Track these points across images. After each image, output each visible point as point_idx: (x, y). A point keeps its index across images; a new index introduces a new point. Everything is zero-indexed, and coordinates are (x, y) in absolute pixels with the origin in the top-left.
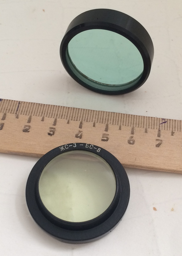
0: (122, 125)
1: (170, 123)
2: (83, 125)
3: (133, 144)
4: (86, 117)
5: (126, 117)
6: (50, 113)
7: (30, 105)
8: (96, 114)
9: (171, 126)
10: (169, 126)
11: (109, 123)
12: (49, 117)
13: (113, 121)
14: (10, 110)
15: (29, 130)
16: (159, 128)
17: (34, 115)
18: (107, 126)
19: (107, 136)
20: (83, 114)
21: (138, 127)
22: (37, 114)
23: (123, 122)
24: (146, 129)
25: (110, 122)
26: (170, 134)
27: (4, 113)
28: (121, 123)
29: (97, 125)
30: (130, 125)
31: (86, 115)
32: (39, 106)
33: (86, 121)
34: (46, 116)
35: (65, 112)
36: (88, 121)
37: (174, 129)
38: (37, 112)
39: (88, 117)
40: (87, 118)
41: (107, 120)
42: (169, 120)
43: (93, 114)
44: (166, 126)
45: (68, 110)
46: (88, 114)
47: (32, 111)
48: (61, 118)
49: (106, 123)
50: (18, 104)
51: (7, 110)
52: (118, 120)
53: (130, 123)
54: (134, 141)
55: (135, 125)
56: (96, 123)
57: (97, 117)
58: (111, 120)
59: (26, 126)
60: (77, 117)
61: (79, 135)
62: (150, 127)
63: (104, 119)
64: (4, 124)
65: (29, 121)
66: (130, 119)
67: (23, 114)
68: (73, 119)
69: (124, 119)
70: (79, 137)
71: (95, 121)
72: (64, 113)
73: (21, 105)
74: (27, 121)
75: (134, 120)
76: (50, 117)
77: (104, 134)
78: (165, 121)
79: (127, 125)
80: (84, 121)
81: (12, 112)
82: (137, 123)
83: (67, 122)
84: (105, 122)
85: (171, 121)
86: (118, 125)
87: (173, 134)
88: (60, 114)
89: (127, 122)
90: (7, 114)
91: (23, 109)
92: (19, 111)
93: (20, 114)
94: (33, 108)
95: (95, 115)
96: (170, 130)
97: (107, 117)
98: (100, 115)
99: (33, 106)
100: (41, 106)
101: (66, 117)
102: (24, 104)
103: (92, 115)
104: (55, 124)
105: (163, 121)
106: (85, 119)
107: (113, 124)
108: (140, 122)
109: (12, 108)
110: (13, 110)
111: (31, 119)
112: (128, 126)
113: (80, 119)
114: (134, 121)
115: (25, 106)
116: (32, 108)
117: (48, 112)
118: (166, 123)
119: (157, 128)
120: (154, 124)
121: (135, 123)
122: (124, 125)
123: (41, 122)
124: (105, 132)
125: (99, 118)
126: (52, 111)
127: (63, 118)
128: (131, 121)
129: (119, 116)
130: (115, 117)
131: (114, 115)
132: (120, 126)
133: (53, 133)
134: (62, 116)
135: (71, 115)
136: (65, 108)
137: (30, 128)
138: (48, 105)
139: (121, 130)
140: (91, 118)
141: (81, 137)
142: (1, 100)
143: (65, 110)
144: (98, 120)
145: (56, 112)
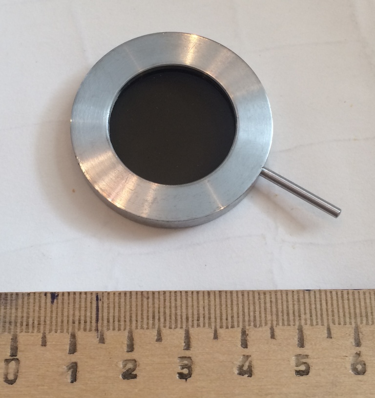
0: (331, 325)
2: (248, 338)
3: (363, 372)
4: (252, 314)
5: (338, 301)
6: (170, 316)
7: (122, 300)
8: (271, 301)
11: (303, 322)
12: (170, 328)
13: (311, 316)
14: (82, 322)
15: (134, 373)
17: (137, 328)
18: (301, 330)
19: (304, 361)
20: (243, 307)
21: (367, 324)
22: (142, 322)
23: (333, 316)
25: (306, 320)
27: (70, 334)
28: (328, 319)
29: (278, 331)
30: (348, 320)
31: (249, 309)
32: (142, 300)
33: (252, 324)
34: (165, 327)
35: (204, 308)
36: (258, 324)
38: (142, 318)
39: (255, 312)
40: (255, 317)
41: (297, 314)
43: (265, 303)
45: (209, 301)
46: (254, 303)
47: (131, 317)
49: (297, 323)
50: (94, 302)
51: (74, 323)
52: (321, 309)
53: (347, 315)
54: (365, 364)
55: (359, 320)
56: (274, 328)
57: (274, 309)
58: (305, 314)
59: (126, 360)
60: (232, 317)
61: (245, 368)
63: (291, 312)
64: (76, 364)
65: (131, 348)
66: (346, 302)
67: (111, 328)
68: (224, 324)
69: (332, 305)
70: (246, 374)
71: (272, 321)
72: (202, 312)
73: (103, 303)
74: (125, 348)
75: (354, 305)
76: (173, 326)
77: (298, 356)
79: (342, 323)
80: (249, 325)
81: (88, 327)
82: (364, 314)
83: (213, 334)
84: (294, 320)
86: (323, 325)
88: (193, 314)
89: (341, 314)
90: (76, 334)
91: (109, 313)
92: (103, 320)
93: (105, 329)
94: (131, 307)
95: (268, 305)
97: (296, 307)
98: (280, 301)
99: (131, 302)
100: (148, 298)
101: (207, 321)
102: (108, 299)
103: (263, 305)
104: (188, 346)
106: (249, 321)
107: (312, 325)
109: (85, 316)
110: (88, 320)
111: (133, 339)
112: (345, 324)
113: (238, 322)
114: (355, 309)
115: (111, 305)
116: (128, 307)
117: (165, 313)
121: (358, 314)
122: (337, 322)
123: (157, 344)
124: (299, 351)
125: (280, 310)
126: (173, 310)
127: (202, 324)
128: (349, 308)
129: (321, 298)
130: (313, 302)
131: (310, 297)
132: (329, 330)
133: (189, 372)
134: (198, 320)
135: (218, 312)
136: (201, 295)
137: (135, 366)
138: (162, 294)
139: (333, 340)
140: (263, 315)
141: (250, 373)
142: (54, 296)
143: (201, 303)
144: (277, 318)
145: (184, 310)
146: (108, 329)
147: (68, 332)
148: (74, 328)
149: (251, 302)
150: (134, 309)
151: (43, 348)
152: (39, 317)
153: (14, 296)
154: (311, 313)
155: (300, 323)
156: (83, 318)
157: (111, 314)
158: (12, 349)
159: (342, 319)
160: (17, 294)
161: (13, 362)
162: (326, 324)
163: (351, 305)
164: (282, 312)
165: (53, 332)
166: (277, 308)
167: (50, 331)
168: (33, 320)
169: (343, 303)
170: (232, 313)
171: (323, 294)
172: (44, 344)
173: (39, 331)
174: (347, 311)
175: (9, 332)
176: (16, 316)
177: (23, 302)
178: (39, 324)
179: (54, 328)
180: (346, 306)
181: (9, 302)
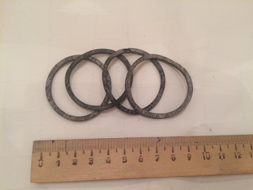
0: (133, 148)
1: (162, 140)
2: (110, 152)
3: (142, 161)
4: (111, 145)
5: (136, 141)
6: (87, 146)
7: (73, 142)
8: (116, 141)
9: (164, 143)
10: (162, 143)
11: (125, 147)
13: (128, 145)
14: (61, 149)
15: (76, 163)
16: (157, 146)
17: (77, 150)
18: (125, 150)
19: (125, 158)
20: (108, 143)
21: (144, 147)
22: (79, 148)
23: (134, 145)
24: (149, 148)
25: (126, 146)
26: (164, 150)
29: (118, 150)
30: (138, 146)
31: (110, 144)
32: (79, 142)
33: (111, 148)
34: (85, 149)
36: (112, 148)
37: (165, 145)
38: (79, 147)
39: (112, 145)
40: (112, 146)
41: (124, 145)
42: (162, 138)
43: (115, 142)
44: (160, 143)
45: (99, 142)
47: (76, 147)
48: (95, 149)
49: (124, 148)
50: (65, 143)
51: (59, 149)
52: (131, 143)
53: (138, 145)
54: (143, 159)
55: (141, 146)
57: (117, 144)
58: (126, 145)
59: (74, 160)
60: (105, 146)
61: (109, 161)
62: (151, 146)
63: (122, 144)
64: (59, 161)
65: (75, 156)
66: (138, 141)
67: (70, 150)
68: (103, 149)
69: (134, 142)
70: (108, 162)
72: (96, 145)
74: (74, 155)
76: (88, 149)
78: (159, 139)
79: (137, 147)
80: (110, 148)
81: (63, 150)
82: (143, 145)
83: (99, 151)
84: (123, 147)
85: (163, 139)
87: (165, 149)
88: (94, 146)
89: (137, 145)
90: (60, 152)
92: (67, 148)
95: (116, 142)
96: (163, 146)
97: (124, 143)
98: (119, 141)
99: (76, 142)
100: (81, 141)
101: (98, 147)
102: (69, 142)
103: (114, 142)
104: (92, 155)
105: (159, 140)
106: (110, 147)
107: (128, 148)
108: (144, 143)
110: (63, 148)
111: (76, 153)
113: (107, 148)
114: (140, 143)
115: (70, 144)
118: (160, 141)
119: (155, 146)
120: (153, 143)
121: (141, 145)
122: (135, 147)
123: (83, 155)
124: (124, 156)
125: (119, 144)
126: (88, 144)
127: (96, 149)
128: (139, 143)
129: (131, 140)
130: (128, 142)
131: (128, 140)
132: (133, 149)
133: (92, 162)
134: (95, 147)
135: (101, 145)
136: (96, 140)
137: (77, 161)
138: (85, 140)
139: (134, 152)
140: (114, 146)
141: (110, 162)
142: (53, 141)
143: (96, 142)
144: (118, 146)
145: (91, 144)
146: (69, 151)
147: (57, 152)
148: (59, 150)
149: (111, 142)
150: (76, 145)
151: (50, 156)
152: (49, 148)
153: (41, 142)
154: (128, 144)
155: (125, 148)
156: (61, 147)
157: (70, 146)
158: (41, 157)
159: (137, 146)
160: (42, 141)
161: (41, 161)
162: (132, 148)
163: (139, 142)
164: (120, 144)
165: (53, 152)
166: (118, 143)
167: (52, 152)
168: (47, 148)
169: (137, 141)
170: (105, 145)
171: (131, 139)
172: (50, 155)
173: (49, 151)
174: (138, 144)
175: (40, 152)
176: (42, 147)
177: (44, 143)
178: (49, 150)
179: (53, 150)
180: (138, 143)
181: (40, 143)
